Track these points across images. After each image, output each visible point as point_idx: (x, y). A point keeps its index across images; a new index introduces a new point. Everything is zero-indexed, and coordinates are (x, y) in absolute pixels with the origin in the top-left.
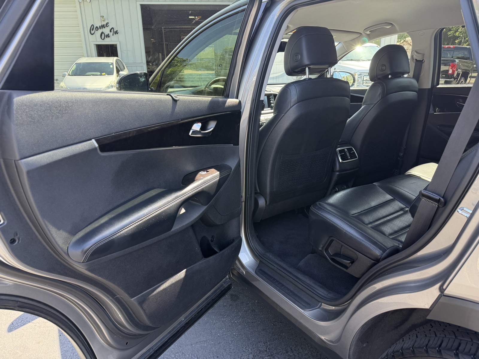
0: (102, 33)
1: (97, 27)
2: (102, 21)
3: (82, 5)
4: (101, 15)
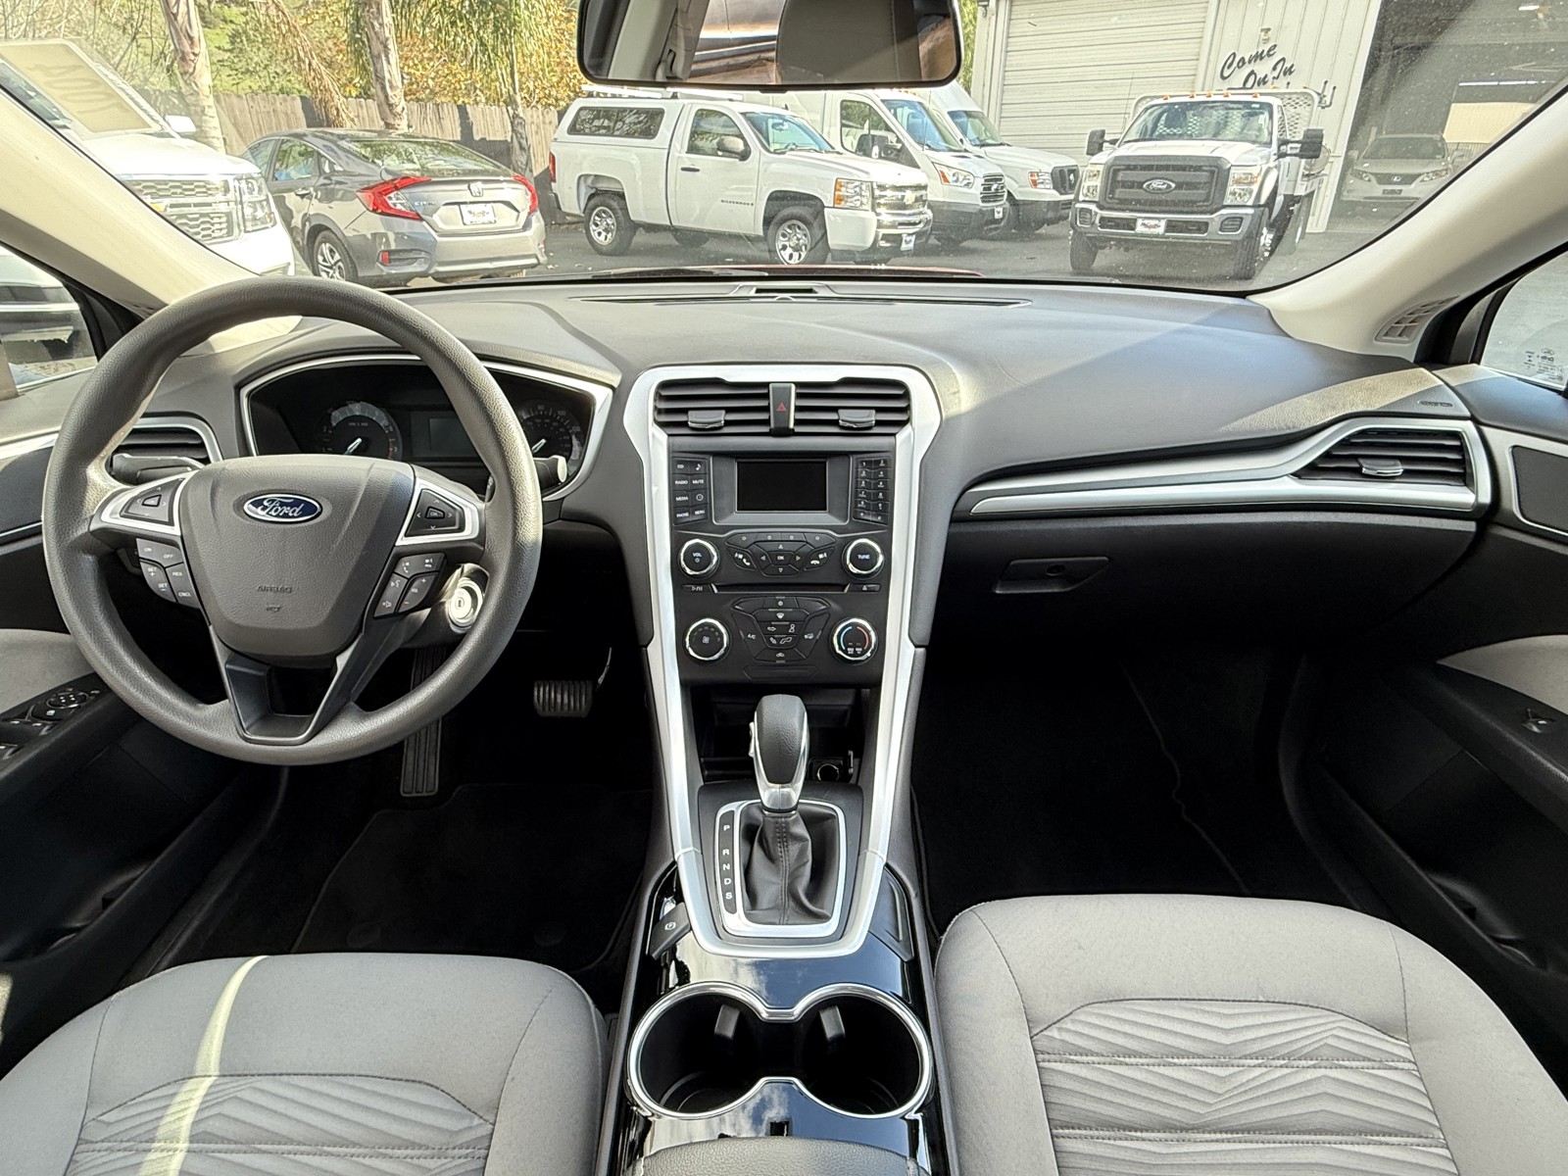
0: (1252, 72)
1: (1243, 59)
2: (1261, 42)
3: (1223, 2)
4: (1266, 27)
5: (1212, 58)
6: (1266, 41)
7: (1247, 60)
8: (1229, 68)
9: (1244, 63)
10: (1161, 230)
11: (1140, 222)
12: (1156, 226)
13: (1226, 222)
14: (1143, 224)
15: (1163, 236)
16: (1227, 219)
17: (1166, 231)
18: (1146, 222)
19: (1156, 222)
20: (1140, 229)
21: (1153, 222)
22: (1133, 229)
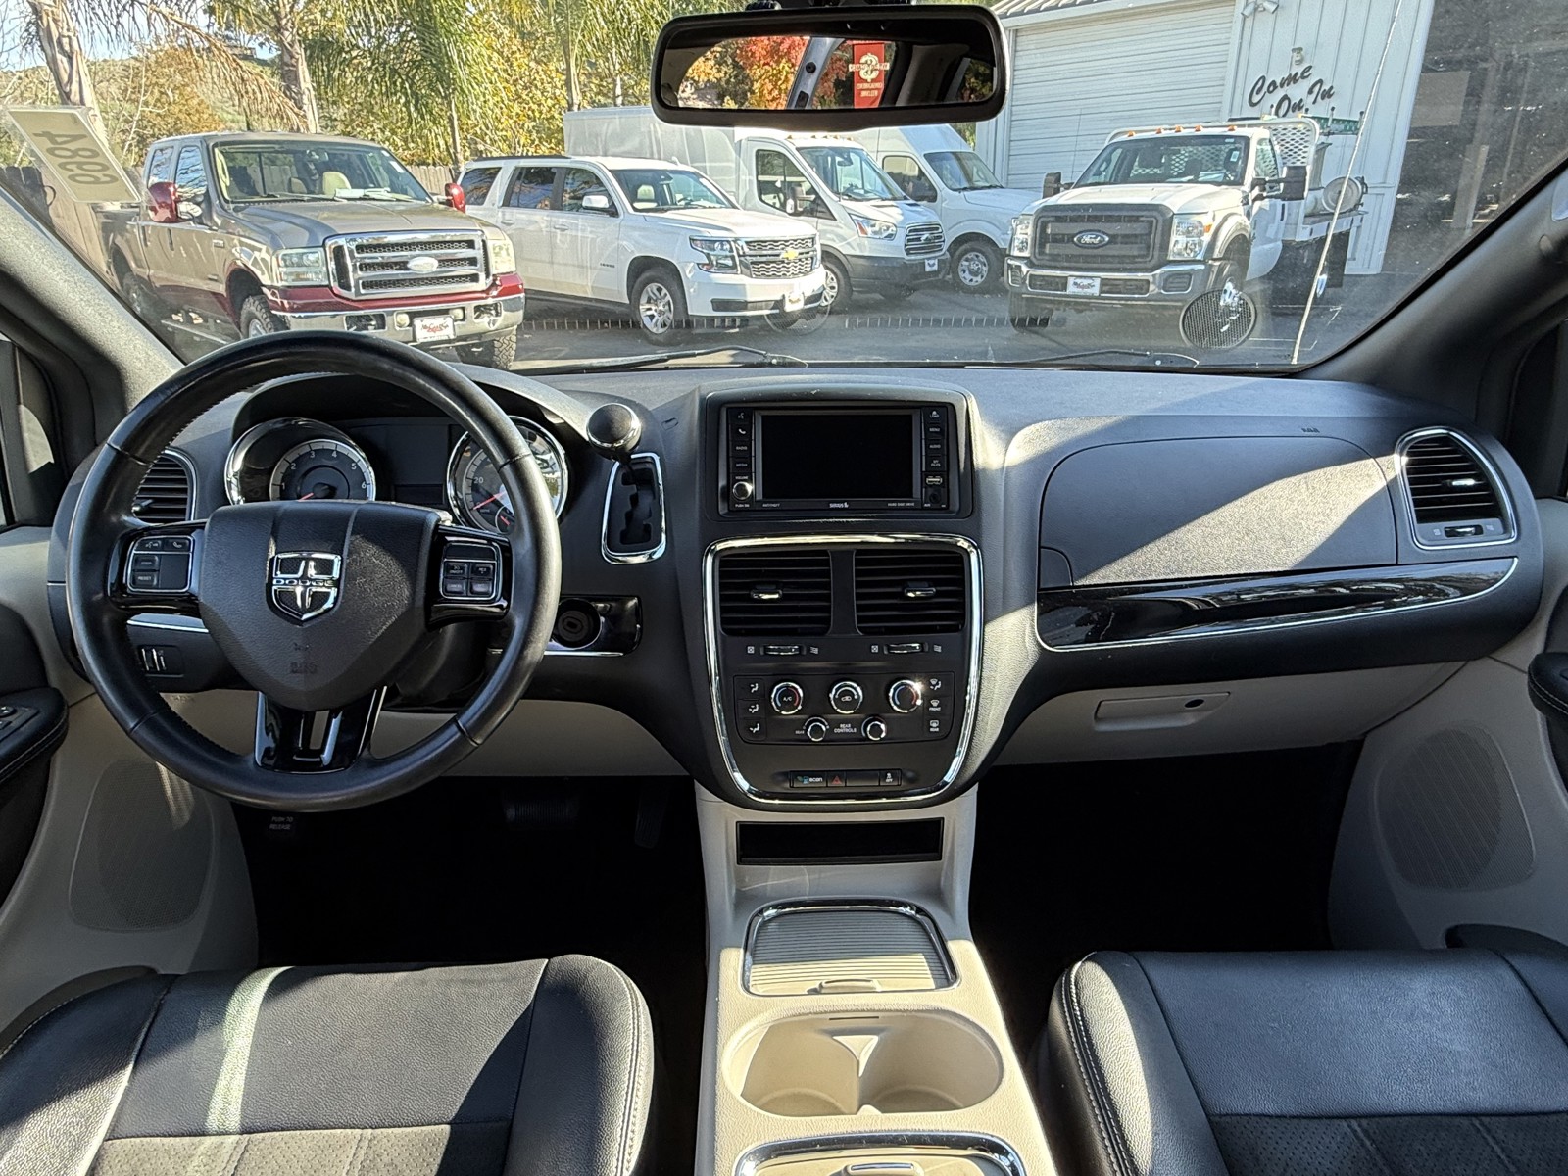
0: (1285, 97)
1: (1273, 83)
2: (1294, 65)
3: (1248, 22)
4: (1297, 46)
5: (1240, 83)
6: (1300, 62)
7: (1278, 84)
8: (1257, 93)
9: (1275, 88)
10: (1095, 291)
11: (1071, 281)
12: (1090, 286)
13: (1171, 280)
14: (1075, 284)
15: (1099, 298)
16: (1170, 277)
17: (1101, 292)
18: (1079, 281)
19: (1090, 281)
20: (1071, 289)
21: (1086, 282)
22: (1065, 289)
